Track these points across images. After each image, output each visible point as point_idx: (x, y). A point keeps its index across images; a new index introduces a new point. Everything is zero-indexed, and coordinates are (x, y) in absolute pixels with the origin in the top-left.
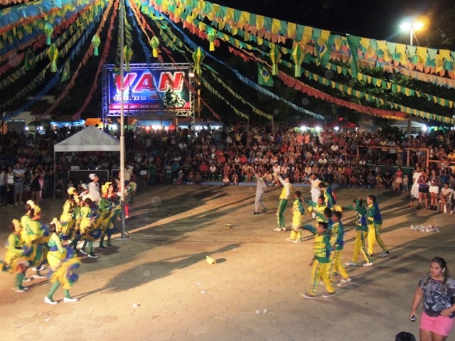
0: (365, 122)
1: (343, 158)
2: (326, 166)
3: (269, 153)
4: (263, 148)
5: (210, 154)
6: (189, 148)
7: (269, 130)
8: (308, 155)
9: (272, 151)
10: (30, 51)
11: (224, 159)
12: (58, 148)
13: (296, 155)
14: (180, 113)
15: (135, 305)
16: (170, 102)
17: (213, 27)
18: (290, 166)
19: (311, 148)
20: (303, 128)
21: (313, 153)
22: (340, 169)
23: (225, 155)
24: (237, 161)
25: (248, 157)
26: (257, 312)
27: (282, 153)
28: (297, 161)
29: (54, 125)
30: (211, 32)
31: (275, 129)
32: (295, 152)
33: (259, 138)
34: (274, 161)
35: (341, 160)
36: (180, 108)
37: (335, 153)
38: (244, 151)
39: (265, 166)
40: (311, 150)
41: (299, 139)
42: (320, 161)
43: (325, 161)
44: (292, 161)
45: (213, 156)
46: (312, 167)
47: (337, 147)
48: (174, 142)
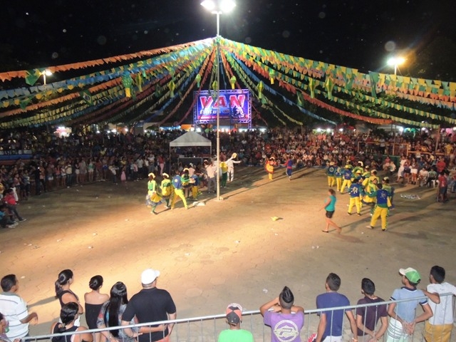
0: (360, 125)
1: (349, 150)
2: (338, 155)
3: (300, 147)
4: (296, 143)
5: (262, 147)
6: (249, 143)
7: (299, 132)
8: (325, 148)
9: (301, 145)
10: (158, 85)
11: (271, 151)
12: (172, 144)
13: (317, 148)
14: (242, 121)
15: (237, 242)
16: (236, 115)
17: (273, 68)
18: (313, 154)
19: (327, 143)
20: (319, 130)
21: (328, 146)
23: (271, 148)
24: (279, 151)
25: (286, 149)
26: (313, 247)
27: (308, 147)
28: (318, 151)
29: (162, 129)
30: (272, 72)
31: (303, 130)
32: (317, 146)
33: (293, 137)
34: (303, 152)
35: (347, 151)
36: (242, 118)
37: (343, 146)
38: (284, 145)
39: (298, 155)
40: (326, 144)
41: (320, 137)
42: (333, 152)
43: (337, 152)
44: (315, 152)
45: (264, 148)
46: (328, 155)
47: (344, 143)
48: (238, 140)
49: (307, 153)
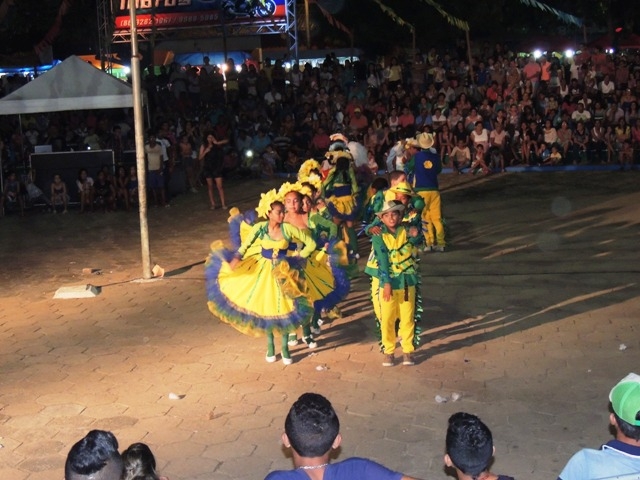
1: (626, 107)
2: (589, 124)
3: (463, 105)
4: (449, 93)
5: (335, 113)
6: (288, 101)
7: (463, 58)
8: (549, 104)
9: (468, 98)
11: (364, 120)
13: (522, 105)
14: (266, 29)
15: (173, 397)
16: (243, 6)
18: (510, 128)
19: (555, 89)
20: (538, 54)
21: (559, 100)
22: (619, 132)
23: (366, 112)
24: (393, 123)
25: (416, 114)
26: (439, 399)
27: (491, 103)
28: (523, 117)
32: (520, 98)
33: (438, 73)
35: (620, 112)
36: (264, 18)
37: (608, 97)
38: (408, 102)
39: (455, 130)
40: (553, 93)
41: (530, 70)
43: (587, 115)
44: (513, 119)
45: (341, 116)
46: (558, 127)
47: (611, 86)
48: (253, 91)
49: (487, 123)
